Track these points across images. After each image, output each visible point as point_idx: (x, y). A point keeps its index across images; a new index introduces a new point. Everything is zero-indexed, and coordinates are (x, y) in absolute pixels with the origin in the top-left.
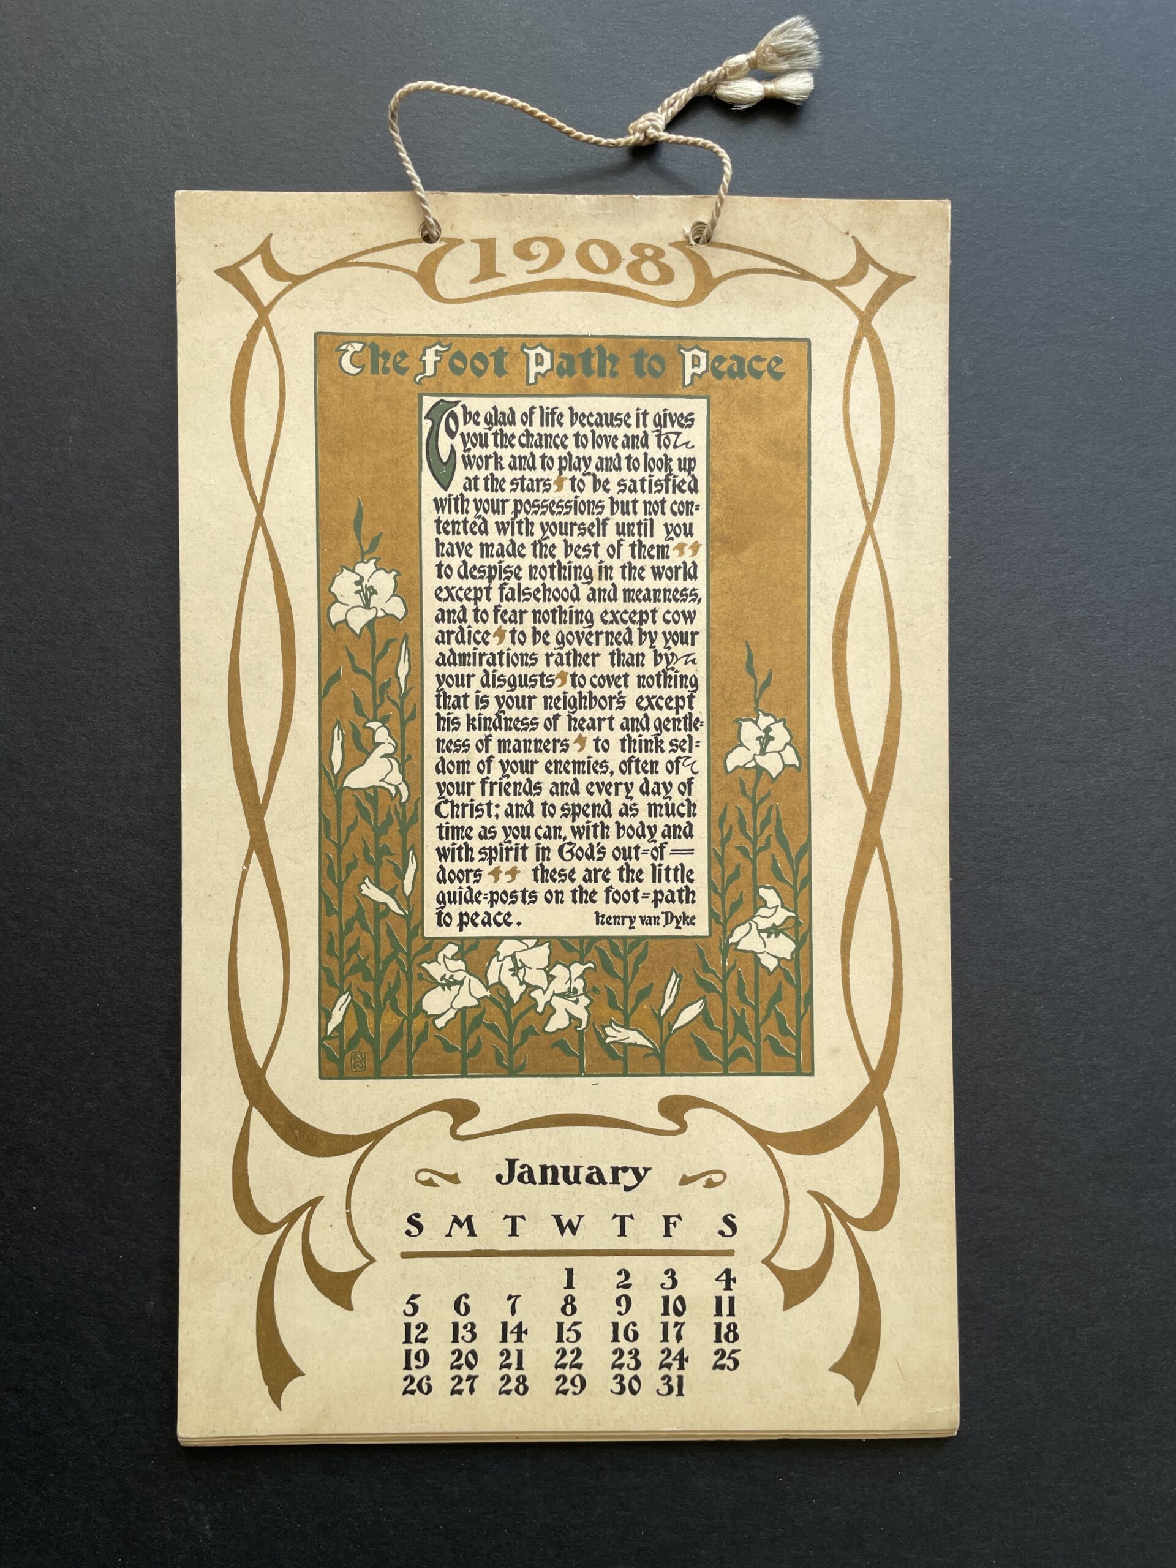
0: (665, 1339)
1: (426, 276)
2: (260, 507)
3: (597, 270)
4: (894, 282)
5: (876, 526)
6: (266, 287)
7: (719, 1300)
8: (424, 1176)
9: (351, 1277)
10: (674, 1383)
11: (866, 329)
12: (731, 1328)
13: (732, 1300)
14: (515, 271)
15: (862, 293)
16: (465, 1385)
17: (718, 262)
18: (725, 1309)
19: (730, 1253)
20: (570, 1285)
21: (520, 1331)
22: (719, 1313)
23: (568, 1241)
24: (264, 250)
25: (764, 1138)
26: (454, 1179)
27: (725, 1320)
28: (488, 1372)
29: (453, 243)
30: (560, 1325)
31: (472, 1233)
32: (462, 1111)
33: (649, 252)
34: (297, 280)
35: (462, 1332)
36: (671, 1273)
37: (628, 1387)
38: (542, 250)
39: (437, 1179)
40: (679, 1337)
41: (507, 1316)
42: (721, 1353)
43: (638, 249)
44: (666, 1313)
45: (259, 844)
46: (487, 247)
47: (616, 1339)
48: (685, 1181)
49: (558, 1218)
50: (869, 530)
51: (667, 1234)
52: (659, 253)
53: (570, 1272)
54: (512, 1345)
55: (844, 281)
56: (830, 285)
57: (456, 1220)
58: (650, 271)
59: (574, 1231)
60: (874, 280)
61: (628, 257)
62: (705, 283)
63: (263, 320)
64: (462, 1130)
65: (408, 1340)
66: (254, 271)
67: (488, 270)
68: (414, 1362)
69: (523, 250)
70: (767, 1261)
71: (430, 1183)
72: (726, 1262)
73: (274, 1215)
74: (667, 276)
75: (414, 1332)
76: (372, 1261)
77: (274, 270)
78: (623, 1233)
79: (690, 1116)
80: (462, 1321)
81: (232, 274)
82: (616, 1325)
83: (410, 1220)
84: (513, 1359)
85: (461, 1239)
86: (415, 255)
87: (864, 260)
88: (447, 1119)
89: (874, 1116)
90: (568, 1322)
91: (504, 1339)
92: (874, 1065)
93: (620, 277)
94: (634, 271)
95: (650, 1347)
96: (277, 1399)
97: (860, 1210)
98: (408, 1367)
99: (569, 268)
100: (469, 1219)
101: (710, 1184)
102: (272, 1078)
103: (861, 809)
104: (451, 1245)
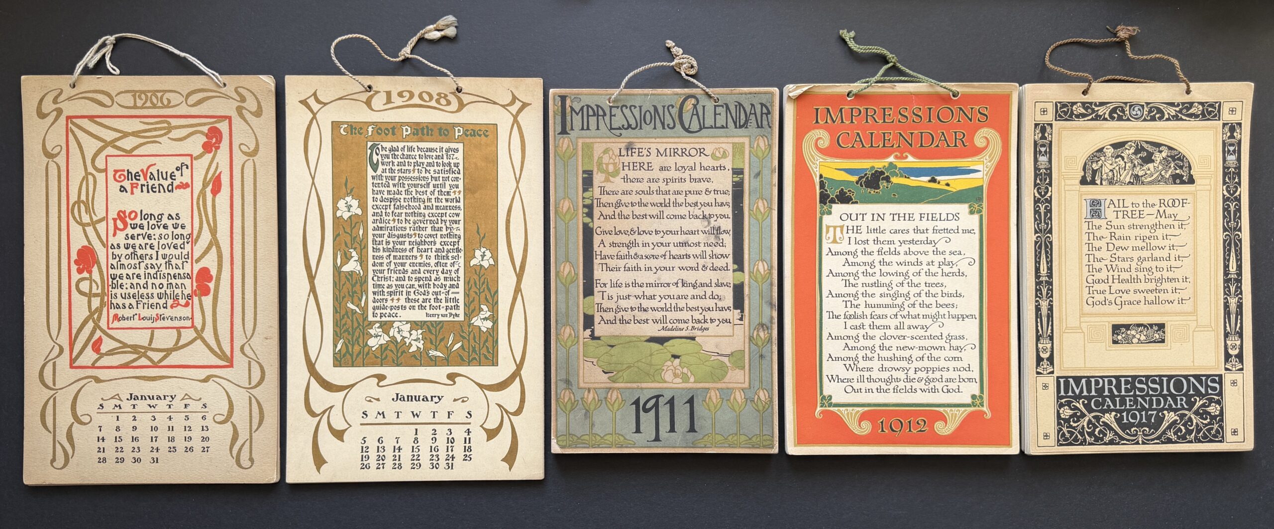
0: (448, 451)
1: (368, 103)
2: (313, 179)
3: (425, 101)
4: (525, 105)
5: (519, 186)
6: (315, 106)
7: (465, 438)
8: (368, 399)
9: (344, 431)
10: (450, 465)
11: (515, 121)
12: (470, 447)
13: (470, 438)
14: (398, 101)
15: (514, 109)
16: (381, 466)
17: (466, 99)
18: (467, 442)
19: (470, 423)
20: (416, 434)
21: (399, 449)
22: (465, 443)
23: (416, 420)
24: (315, 94)
25: (481, 386)
26: (378, 400)
27: (467, 445)
28: (389, 462)
29: (377, 92)
30: (413, 447)
31: (384, 417)
32: (381, 378)
33: (443, 95)
34: (325, 104)
35: (380, 449)
36: (450, 430)
37: (435, 467)
38: (407, 95)
39: (372, 400)
40: (452, 451)
41: (395, 444)
42: (466, 456)
43: (439, 94)
44: (448, 443)
45: (313, 290)
46: (389, 94)
47: (431, 451)
48: (455, 400)
49: (413, 412)
50: (517, 187)
51: (449, 417)
52: (446, 96)
53: (416, 430)
54: (397, 453)
55: (508, 105)
56: (503, 106)
57: (379, 413)
58: (443, 101)
59: (418, 416)
60: (518, 105)
61: (436, 97)
62: (462, 106)
63: (314, 117)
64: (381, 384)
65: (362, 452)
66: (312, 102)
67: (389, 100)
68: (364, 459)
69: (400, 95)
70: (481, 426)
71: (370, 401)
72: (468, 426)
73: (318, 411)
74: (449, 103)
75: (364, 449)
76: (351, 426)
77: (318, 101)
78: (434, 417)
79: (456, 379)
80: (380, 446)
81: (304, 102)
82: (431, 447)
83: (363, 413)
84: (397, 458)
85: (380, 419)
86: (364, 97)
87: (514, 99)
88: (376, 380)
89: (518, 379)
90: (415, 446)
91: (394, 451)
92: (518, 363)
93: (433, 103)
94: (438, 101)
95: (443, 454)
96: (319, 471)
97: (512, 409)
98: (362, 460)
99: (416, 100)
100: (383, 413)
101: (463, 401)
102: (318, 367)
103: (515, 279)
104: (377, 421)
